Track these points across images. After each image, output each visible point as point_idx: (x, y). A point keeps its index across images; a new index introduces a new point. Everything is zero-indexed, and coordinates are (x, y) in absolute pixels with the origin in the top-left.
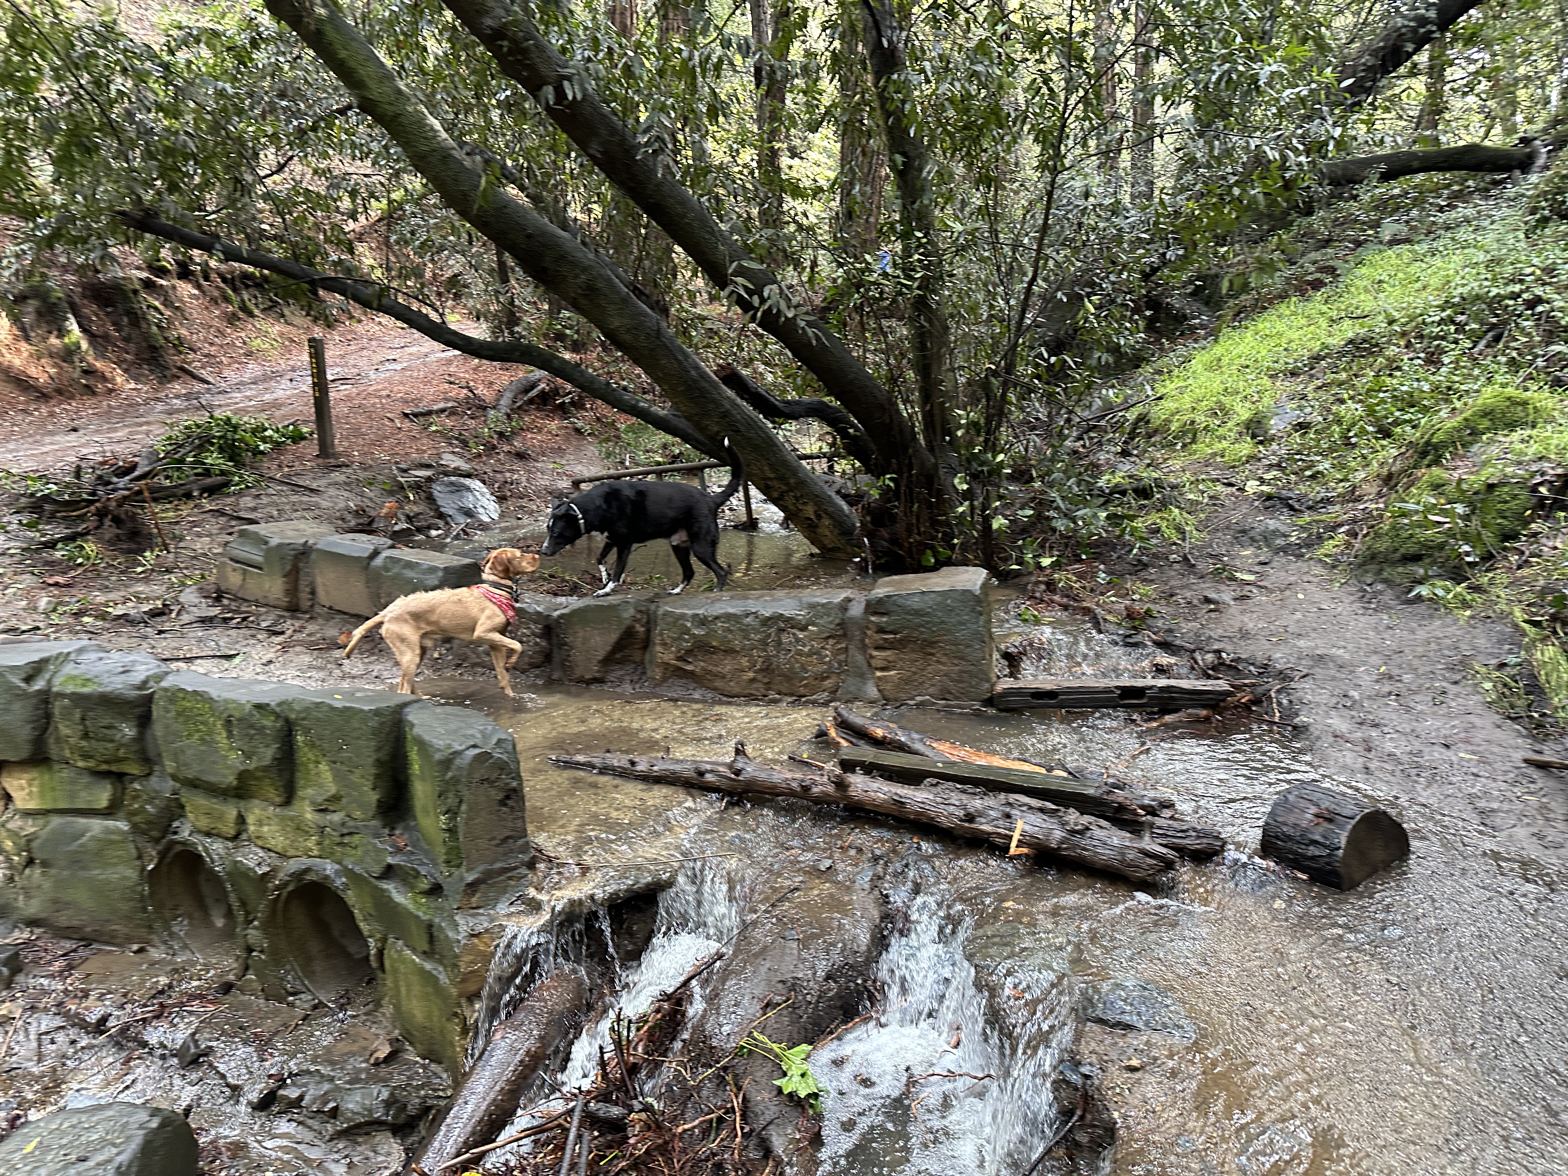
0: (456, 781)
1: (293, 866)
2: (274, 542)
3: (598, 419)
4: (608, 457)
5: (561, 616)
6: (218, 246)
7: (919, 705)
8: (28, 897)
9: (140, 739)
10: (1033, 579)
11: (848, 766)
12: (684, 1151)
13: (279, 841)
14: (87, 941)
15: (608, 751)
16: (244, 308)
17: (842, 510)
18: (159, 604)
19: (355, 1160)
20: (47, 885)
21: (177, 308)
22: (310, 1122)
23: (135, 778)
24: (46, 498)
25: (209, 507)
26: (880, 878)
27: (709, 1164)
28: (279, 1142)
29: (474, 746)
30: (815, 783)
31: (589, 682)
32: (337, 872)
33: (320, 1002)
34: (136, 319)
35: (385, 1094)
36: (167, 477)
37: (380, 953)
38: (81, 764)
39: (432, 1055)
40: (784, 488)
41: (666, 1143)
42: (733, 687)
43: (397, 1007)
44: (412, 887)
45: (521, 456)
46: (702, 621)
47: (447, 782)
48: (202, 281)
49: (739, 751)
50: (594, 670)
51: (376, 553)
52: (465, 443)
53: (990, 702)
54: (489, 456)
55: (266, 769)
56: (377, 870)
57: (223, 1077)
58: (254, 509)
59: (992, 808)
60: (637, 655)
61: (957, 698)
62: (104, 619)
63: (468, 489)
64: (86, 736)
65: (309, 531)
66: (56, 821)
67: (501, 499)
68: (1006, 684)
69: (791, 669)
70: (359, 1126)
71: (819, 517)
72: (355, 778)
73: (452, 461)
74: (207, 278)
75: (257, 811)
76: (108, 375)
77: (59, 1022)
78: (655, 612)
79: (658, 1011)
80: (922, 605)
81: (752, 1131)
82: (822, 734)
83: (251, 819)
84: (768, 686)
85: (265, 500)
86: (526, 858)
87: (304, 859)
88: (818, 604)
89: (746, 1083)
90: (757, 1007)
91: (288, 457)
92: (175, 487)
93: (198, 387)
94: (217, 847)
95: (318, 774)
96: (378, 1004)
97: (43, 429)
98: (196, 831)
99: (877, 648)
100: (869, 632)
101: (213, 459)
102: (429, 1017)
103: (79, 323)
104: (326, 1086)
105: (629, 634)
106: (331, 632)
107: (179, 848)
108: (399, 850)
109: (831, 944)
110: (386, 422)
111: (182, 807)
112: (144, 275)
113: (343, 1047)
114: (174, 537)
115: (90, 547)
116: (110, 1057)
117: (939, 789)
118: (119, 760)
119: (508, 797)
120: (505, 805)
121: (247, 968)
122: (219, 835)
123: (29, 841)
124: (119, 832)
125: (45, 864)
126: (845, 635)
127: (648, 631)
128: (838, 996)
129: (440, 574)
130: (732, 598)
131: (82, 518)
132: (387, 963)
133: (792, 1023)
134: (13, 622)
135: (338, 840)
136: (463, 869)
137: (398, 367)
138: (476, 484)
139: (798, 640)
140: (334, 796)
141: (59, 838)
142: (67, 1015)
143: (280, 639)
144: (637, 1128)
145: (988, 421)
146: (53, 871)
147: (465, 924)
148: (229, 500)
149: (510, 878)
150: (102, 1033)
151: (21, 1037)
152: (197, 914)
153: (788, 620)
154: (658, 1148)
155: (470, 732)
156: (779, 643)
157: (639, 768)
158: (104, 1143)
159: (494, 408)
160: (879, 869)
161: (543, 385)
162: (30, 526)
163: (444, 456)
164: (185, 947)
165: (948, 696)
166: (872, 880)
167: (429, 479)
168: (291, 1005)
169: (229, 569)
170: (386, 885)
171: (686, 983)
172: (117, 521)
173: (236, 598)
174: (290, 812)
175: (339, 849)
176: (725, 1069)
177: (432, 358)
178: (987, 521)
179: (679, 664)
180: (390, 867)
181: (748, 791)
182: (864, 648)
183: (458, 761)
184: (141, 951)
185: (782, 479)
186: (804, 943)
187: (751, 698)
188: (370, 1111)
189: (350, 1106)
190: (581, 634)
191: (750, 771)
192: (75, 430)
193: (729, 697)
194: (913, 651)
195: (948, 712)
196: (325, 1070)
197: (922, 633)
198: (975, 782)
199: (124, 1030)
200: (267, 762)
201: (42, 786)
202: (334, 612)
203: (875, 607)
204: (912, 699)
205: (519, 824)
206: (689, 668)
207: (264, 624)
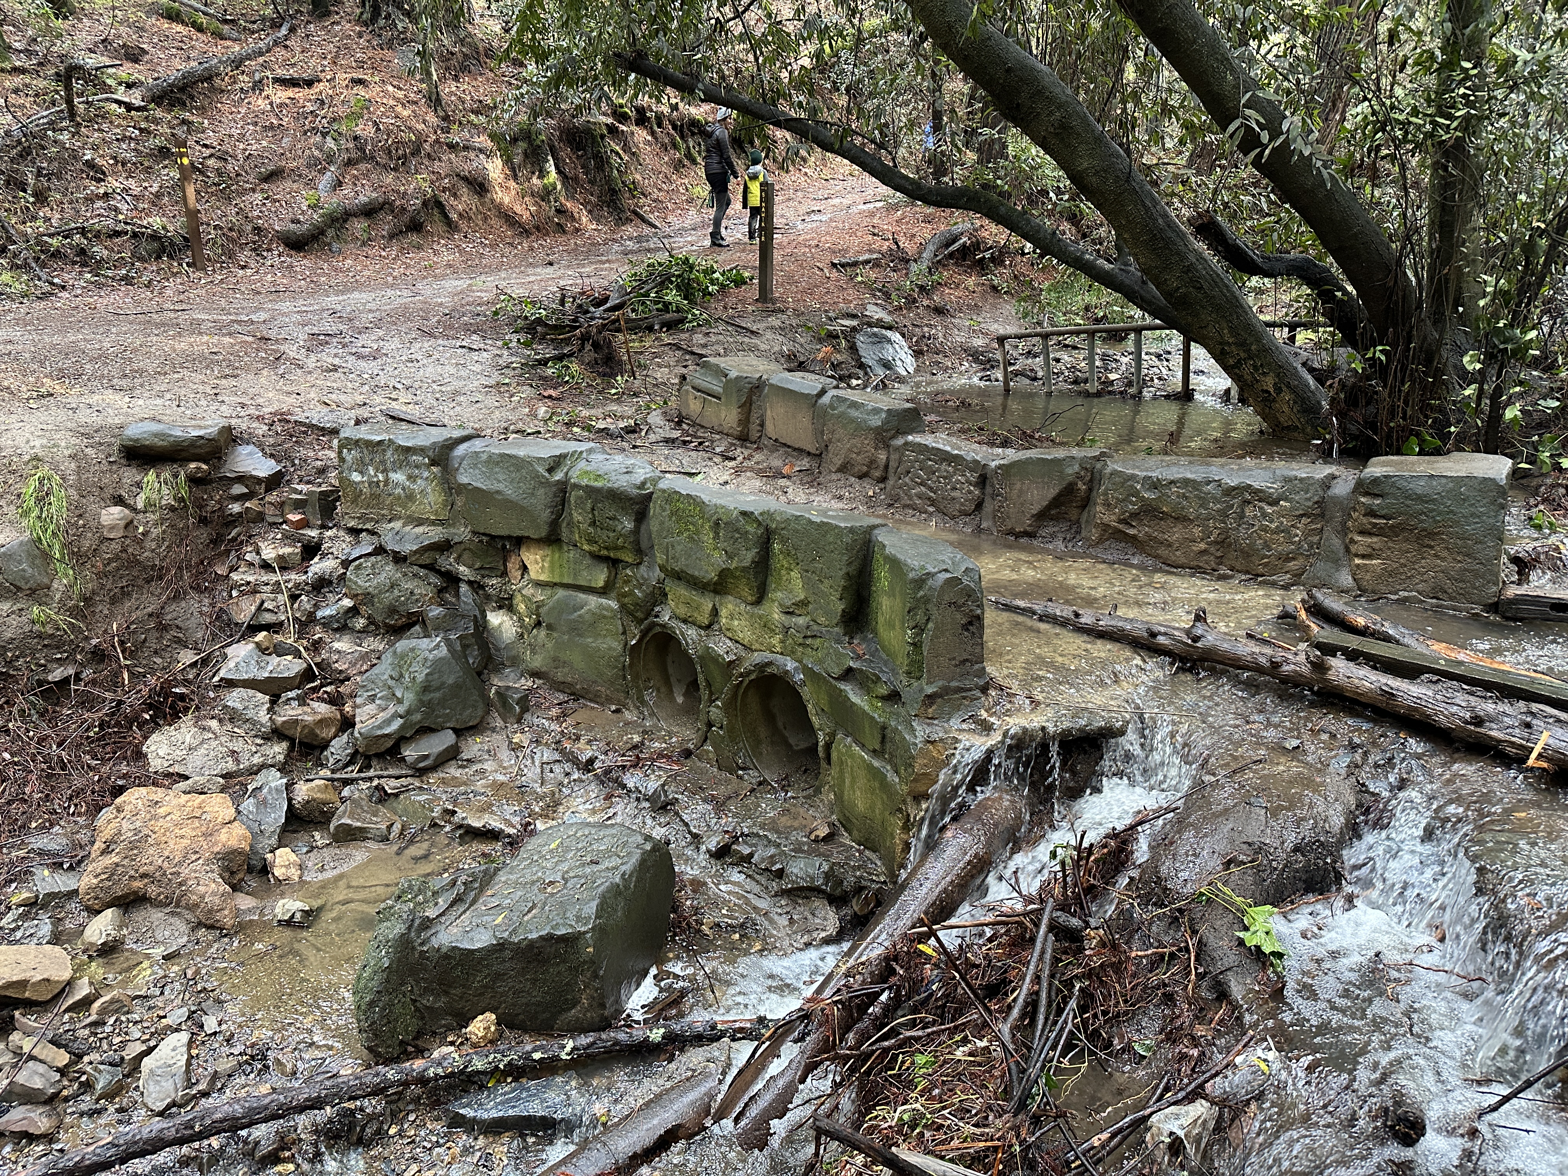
0: (926, 600)
1: (757, 658)
2: (733, 374)
3: (1015, 276)
4: (1024, 318)
5: (1000, 467)
6: (700, 85)
7: (1403, 601)
8: (533, 652)
9: (636, 531)
10: (1549, 481)
11: (1329, 650)
12: (1134, 975)
13: (746, 635)
14: (576, 696)
15: (1050, 600)
16: (689, 156)
17: (1307, 386)
18: (632, 422)
19: (795, 917)
20: (549, 645)
21: (634, 154)
22: (758, 877)
23: (628, 565)
24: (539, 321)
25: (667, 341)
26: (1357, 766)
27: (1159, 993)
28: (730, 887)
29: (946, 570)
30: (1286, 661)
31: (1018, 535)
32: (796, 669)
33: (765, 780)
34: (602, 162)
35: (826, 867)
36: (633, 310)
37: (828, 746)
38: (586, 547)
39: (868, 843)
40: (1243, 355)
41: (1120, 962)
42: (1179, 556)
43: (839, 797)
44: (868, 692)
45: (939, 311)
46: (1155, 485)
47: (918, 600)
48: (655, 128)
49: (1200, 618)
50: (1026, 523)
51: (823, 392)
52: (887, 296)
53: (1494, 608)
54: (909, 309)
55: (744, 569)
56: (837, 671)
57: (687, 825)
58: (705, 346)
59: (1508, 715)
60: (1073, 514)
61: (1451, 599)
62: (589, 431)
63: (889, 341)
64: (593, 524)
65: (761, 368)
66: (561, 593)
67: (918, 354)
68: (1513, 591)
69: (1251, 546)
70: (801, 889)
71: (1279, 390)
72: (824, 587)
73: (875, 312)
74: (660, 125)
75: (730, 606)
76: (576, 215)
77: (557, 756)
78: (1100, 472)
79: (1105, 846)
80: (1427, 490)
81: (1206, 973)
82: (1286, 616)
83: (724, 612)
84: (1220, 560)
85: (713, 338)
86: (981, 682)
87: (767, 654)
88: (1296, 478)
89: (1203, 929)
90: (1216, 863)
91: (731, 301)
92: (641, 320)
93: (647, 230)
94: (692, 633)
95: (789, 581)
96: (818, 791)
97: (526, 262)
98: (674, 616)
99: (1362, 533)
100: (1355, 515)
101: (672, 296)
102: (872, 808)
103: (557, 167)
104: (772, 851)
105: (1069, 490)
106: (776, 463)
107: (658, 629)
108: (858, 657)
109: (1302, 819)
110: (816, 270)
111: (666, 595)
112: (610, 121)
113: (784, 821)
114: (640, 366)
115: (575, 367)
116: (594, 790)
117: (1439, 686)
118: (616, 548)
119: (970, 623)
120: (967, 630)
121: (705, 741)
122: (694, 623)
123: (538, 607)
124: (609, 608)
125: (550, 627)
126: (1322, 515)
127: (1090, 490)
128: (1306, 869)
129: (884, 415)
130: (1190, 462)
131: (567, 341)
132: (834, 755)
133: (1255, 883)
134: (520, 425)
135: (801, 641)
136: (923, 681)
137: (824, 218)
138: (896, 336)
139: (1264, 515)
140: (801, 601)
141: (563, 608)
142: (562, 751)
143: (732, 464)
144: (1095, 942)
145: (1521, 292)
146: (555, 635)
147: (921, 731)
148: (683, 336)
149: (964, 698)
150: (589, 771)
151: (529, 763)
152: (663, 689)
153: (1257, 492)
154: (1112, 965)
155: (941, 557)
156: (1242, 515)
157: (1083, 620)
158: (609, 853)
159: (915, 261)
160: (1358, 757)
161: (964, 239)
162: (527, 345)
163: (869, 307)
164: (652, 714)
165: (1440, 594)
166: (1348, 766)
167: (854, 329)
168: (740, 778)
169: (691, 397)
170: (842, 686)
171: (1132, 828)
172: (596, 346)
173: (694, 424)
174: (760, 611)
175: (800, 649)
176: (1180, 910)
177: (854, 210)
178: (1497, 409)
179: (1121, 526)
180: (850, 670)
181: (1206, 660)
182: (1344, 531)
183: (930, 582)
184: (617, 711)
185: (1242, 344)
186: (1273, 812)
187: (1197, 570)
188: (812, 878)
189: (795, 871)
190: (1018, 485)
191: (1210, 640)
192: (551, 264)
193: (1172, 566)
194: (1407, 540)
195: (1438, 612)
196: (773, 837)
197: (1422, 521)
198: (1488, 686)
199: (608, 771)
200: (746, 563)
201: (552, 563)
202: (779, 444)
203: (1364, 488)
204: (1396, 593)
205: (978, 650)
206: (1132, 532)
207: (718, 450)
